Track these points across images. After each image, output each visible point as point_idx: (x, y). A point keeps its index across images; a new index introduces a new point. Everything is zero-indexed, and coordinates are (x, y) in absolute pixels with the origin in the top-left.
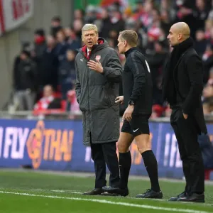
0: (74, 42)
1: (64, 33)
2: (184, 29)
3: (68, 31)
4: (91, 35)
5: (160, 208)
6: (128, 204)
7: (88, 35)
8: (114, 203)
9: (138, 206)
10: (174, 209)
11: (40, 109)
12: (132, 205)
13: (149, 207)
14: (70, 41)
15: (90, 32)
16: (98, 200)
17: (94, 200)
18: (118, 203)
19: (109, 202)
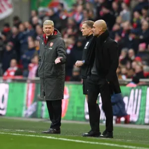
0: (31, 31)
1: (24, 25)
2: (103, 24)
3: (27, 24)
4: (50, 28)
5: (88, 142)
6: (66, 139)
7: (47, 28)
8: (57, 138)
9: (72, 140)
10: (97, 143)
11: (8, 75)
12: (69, 140)
13: (80, 141)
14: (28, 31)
15: (49, 26)
16: (46, 137)
17: (44, 137)
18: (59, 139)
19: (53, 138)
